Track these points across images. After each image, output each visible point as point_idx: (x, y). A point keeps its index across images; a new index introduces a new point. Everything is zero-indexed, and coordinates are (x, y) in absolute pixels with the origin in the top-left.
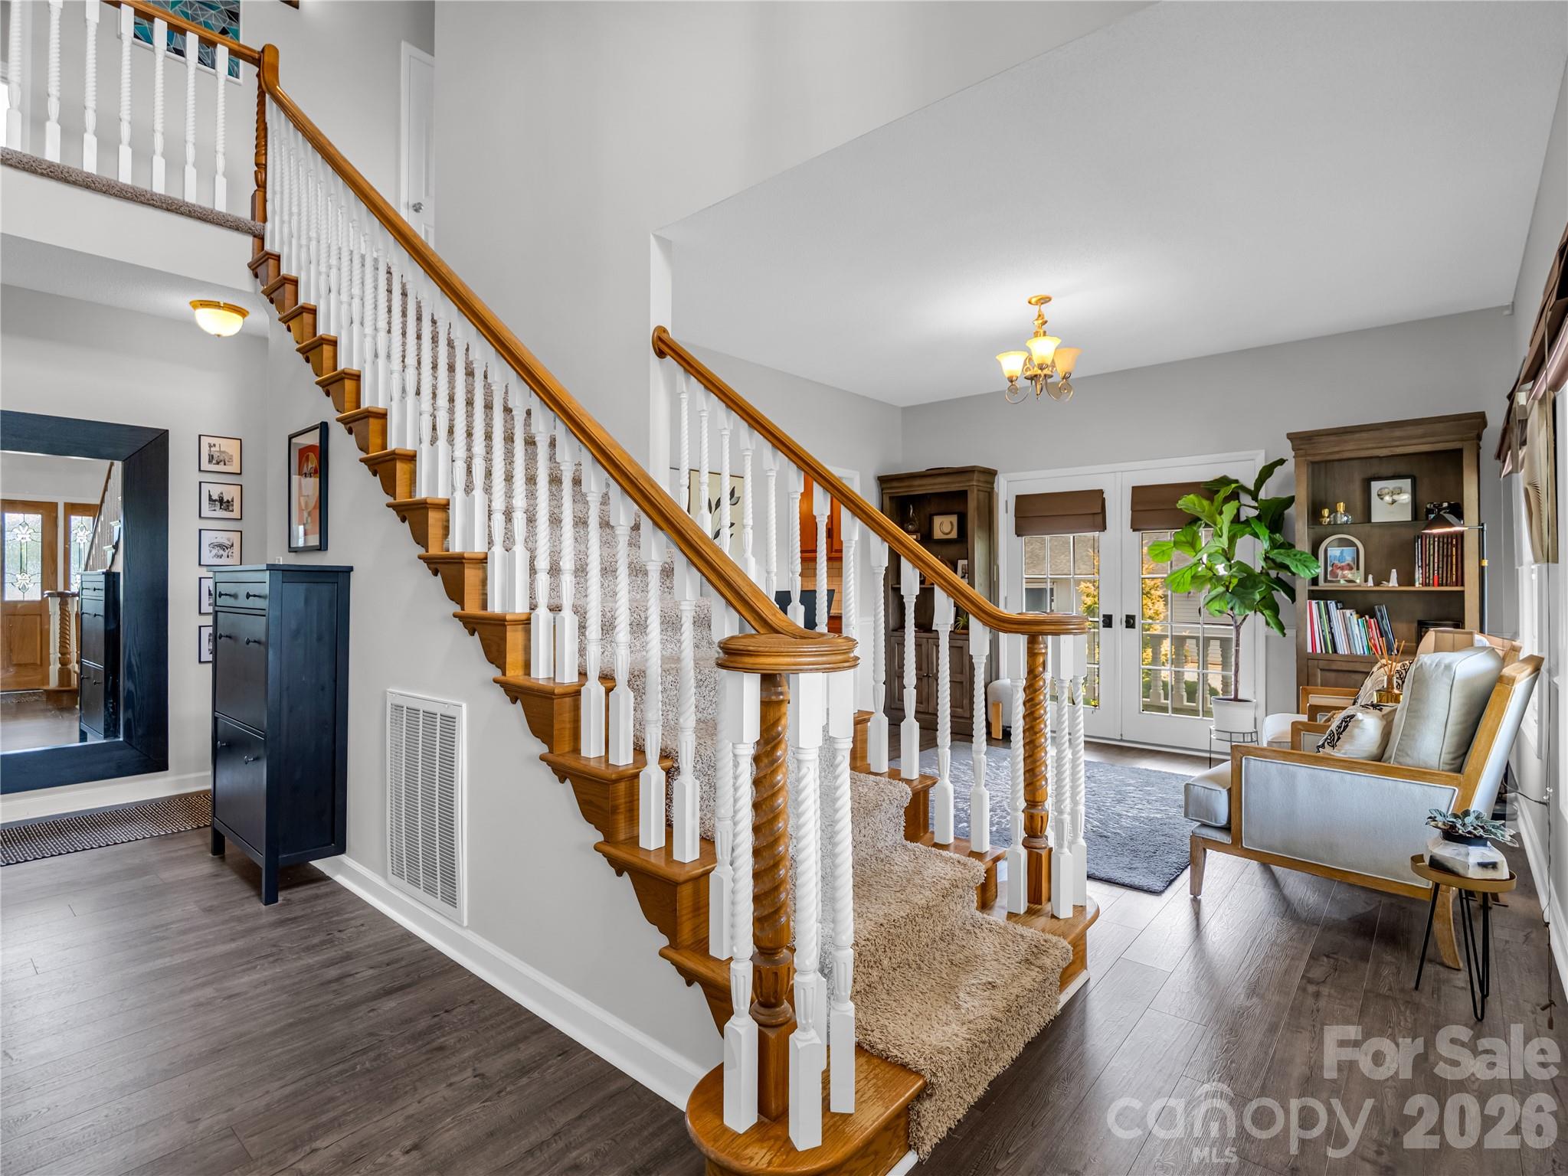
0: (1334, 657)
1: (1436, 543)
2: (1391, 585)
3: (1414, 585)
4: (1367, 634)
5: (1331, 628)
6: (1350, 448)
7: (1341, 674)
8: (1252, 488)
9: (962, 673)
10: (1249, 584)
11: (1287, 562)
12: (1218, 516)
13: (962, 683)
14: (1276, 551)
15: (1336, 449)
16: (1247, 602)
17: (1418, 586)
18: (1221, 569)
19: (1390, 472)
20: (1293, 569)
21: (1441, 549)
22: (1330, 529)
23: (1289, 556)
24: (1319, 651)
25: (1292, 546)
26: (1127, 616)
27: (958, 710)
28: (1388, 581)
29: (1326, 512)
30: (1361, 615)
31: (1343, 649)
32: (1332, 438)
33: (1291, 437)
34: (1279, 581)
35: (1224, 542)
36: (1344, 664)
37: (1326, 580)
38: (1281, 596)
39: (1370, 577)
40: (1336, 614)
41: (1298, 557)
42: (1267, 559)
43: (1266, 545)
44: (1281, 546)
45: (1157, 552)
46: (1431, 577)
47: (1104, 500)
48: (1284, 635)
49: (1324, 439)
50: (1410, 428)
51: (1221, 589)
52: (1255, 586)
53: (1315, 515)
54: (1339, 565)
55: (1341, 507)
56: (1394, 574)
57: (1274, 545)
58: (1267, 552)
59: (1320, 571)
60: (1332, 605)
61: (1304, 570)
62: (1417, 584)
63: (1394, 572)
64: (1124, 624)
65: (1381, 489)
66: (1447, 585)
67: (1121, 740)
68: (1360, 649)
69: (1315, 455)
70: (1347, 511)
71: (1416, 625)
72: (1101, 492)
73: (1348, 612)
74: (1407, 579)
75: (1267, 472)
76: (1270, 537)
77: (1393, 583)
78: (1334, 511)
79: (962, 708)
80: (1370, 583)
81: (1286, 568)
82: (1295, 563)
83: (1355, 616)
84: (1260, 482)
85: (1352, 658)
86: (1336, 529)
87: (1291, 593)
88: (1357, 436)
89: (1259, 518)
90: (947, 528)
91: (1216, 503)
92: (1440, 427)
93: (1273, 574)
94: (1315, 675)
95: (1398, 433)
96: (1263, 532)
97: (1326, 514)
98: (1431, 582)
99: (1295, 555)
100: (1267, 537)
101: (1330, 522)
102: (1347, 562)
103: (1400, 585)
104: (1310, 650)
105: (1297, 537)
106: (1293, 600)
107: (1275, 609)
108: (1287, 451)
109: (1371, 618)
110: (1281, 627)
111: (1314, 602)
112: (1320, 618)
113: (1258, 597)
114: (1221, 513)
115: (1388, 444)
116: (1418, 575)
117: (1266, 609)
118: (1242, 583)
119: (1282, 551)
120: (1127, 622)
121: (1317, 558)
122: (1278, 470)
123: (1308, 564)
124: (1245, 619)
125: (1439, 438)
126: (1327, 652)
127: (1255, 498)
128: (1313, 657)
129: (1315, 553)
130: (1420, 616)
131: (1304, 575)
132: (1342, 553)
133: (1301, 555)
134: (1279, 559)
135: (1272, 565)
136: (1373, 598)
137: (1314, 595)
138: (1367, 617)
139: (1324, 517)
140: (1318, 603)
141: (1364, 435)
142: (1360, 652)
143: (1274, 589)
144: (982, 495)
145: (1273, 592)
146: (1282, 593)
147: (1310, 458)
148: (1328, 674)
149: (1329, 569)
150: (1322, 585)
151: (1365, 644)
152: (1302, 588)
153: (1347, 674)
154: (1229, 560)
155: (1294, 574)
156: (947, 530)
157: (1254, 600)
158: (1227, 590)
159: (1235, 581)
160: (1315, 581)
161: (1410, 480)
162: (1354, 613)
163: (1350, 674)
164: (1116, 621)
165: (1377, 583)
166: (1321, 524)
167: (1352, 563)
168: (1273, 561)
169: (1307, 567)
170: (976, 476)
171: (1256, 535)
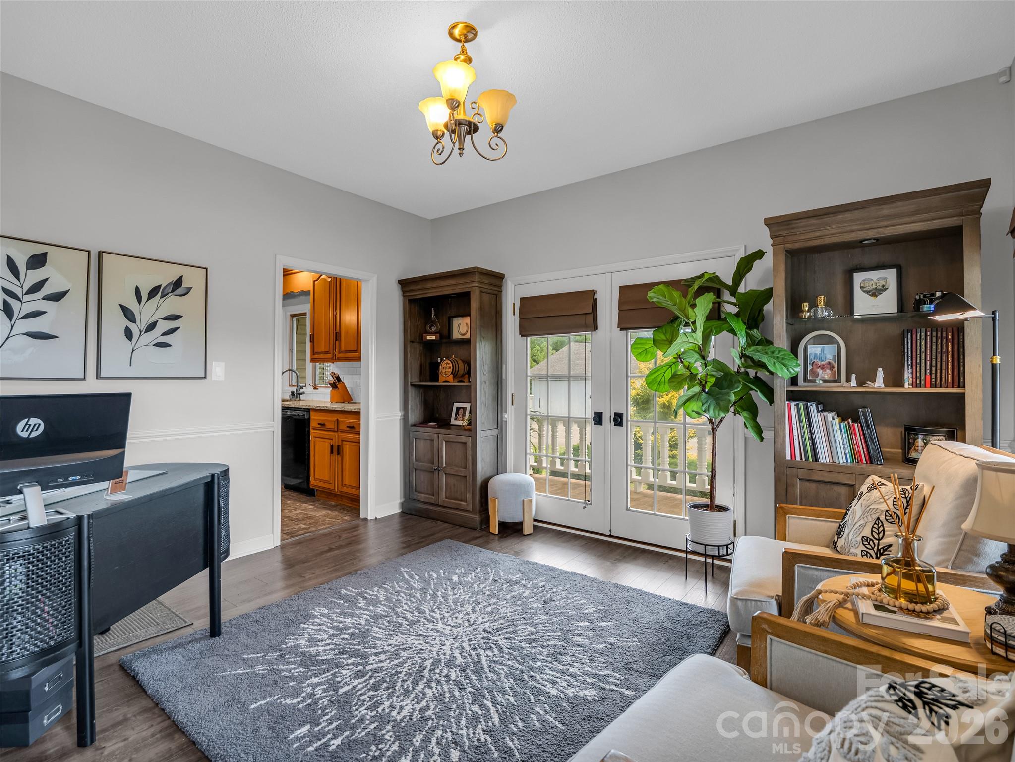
0: (815, 465)
1: (929, 338)
2: (877, 385)
3: (902, 386)
4: (851, 439)
5: (811, 434)
6: (833, 234)
7: (822, 485)
8: (730, 283)
9: (465, 468)
10: (725, 384)
11: (764, 359)
12: (690, 309)
13: (466, 477)
14: (753, 348)
15: (817, 234)
16: (722, 403)
17: (907, 387)
18: (698, 367)
19: (874, 260)
20: (771, 368)
21: (934, 345)
22: (809, 326)
23: (766, 353)
24: (798, 458)
25: (769, 343)
26: (616, 414)
27: (463, 503)
28: (874, 381)
29: (806, 306)
30: (843, 418)
31: (824, 457)
32: (813, 221)
33: (769, 222)
34: (758, 381)
35: (699, 337)
36: (826, 474)
37: (805, 380)
38: (758, 397)
39: (853, 376)
40: (816, 417)
41: (776, 354)
42: (743, 356)
43: (743, 341)
44: (759, 343)
45: (640, 351)
46: (923, 377)
47: (595, 301)
48: (762, 439)
49: (803, 223)
50: (900, 204)
51: (697, 389)
52: (731, 386)
53: (794, 308)
54: (820, 363)
55: (822, 300)
56: (880, 373)
57: (752, 342)
58: (744, 349)
59: (799, 370)
60: (813, 407)
61: (782, 368)
62: (906, 385)
63: (880, 369)
64: (613, 423)
65: (864, 281)
66: (941, 387)
67: (610, 536)
68: (842, 457)
69: (794, 242)
70: (828, 304)
71: (903, 430)
72: (593, 292)
73: (830, 416)
74: (895, 379)
75: (745, 265)
76: (747, 334)
77: (879, 384)
78: (814, 305)
79: (466, 502)
80: (854, 383)
81: (763, 366)
82: (772, 360)
83: (837, 420)
84: (739, 276)
85: (834, 468)
86: (817, 323)
87: (769, 394)
88: (840, 217)
89: (737, 315)
90: (463, 329)
91: (689, 296)
92: (935, 200)
93: (752, 373)
94: (794, 485)
95: (886, 210)
96: (740, 328)
97: (806, 308)
98: (923, 383)
99: (773, 352)
100: (744, 333)
101: (810, 315)
102: (827, 361)
103: (886, 386)
104: (788, 457)
105: (775, 332)
106: (771, 401)
107: (752, 410)
108: (764, 240)
109: (853, 422)
110: (759, 431)
111: (793, 404)
112: (800, 421)
113: (733, 398)
114: (693, 306)
115: (875, 225)
116: (907, 375)
117: (744, 410)
118: (718, 383)
119: (759, 348)
120: (615, 420)
121: (796, 356)
122: (757, 264)
123: (786, 362)
124: (721, 421)
125: (939, 214)
126: (807, 460)
127: (733, 292)
128: (792, 465)
129: (794, 351)
130: (907, 420)
131: (783, 373)
132: (822, 351)
133: (779, 352)
134: (756, 356)
135: (750, 363)
136: (857, 401)
137: (793, 396)
138: (850, 421)
139: (803, 311)
140: (797, 406)
141: (848, 216)
142: (842, 461)
143: (752, 390)
144: (486, 297)
145: (750, 392)
146: (759, 394)
147: (790, 246)
148: (808, 484)
149: (810, 367)
150: (802, 386)
151: (848, 451)
152: (780, 390)
153: (828, 486)
154: (703, 358)
155: (771, 373)
156: (463, 332)
157: (730, 401)
158: (703, 390)
159: (712, 380)
160: (794, 381)
161: (895, 270)
162: (836, 417)
163: (832, 486)
164: (606, 418)
165: (861, 384)
166: (801, 318)
167: (833, 362)
168: (751, 359)
169: (784, 365)
170: (476, 278)
171: (733, 332)
